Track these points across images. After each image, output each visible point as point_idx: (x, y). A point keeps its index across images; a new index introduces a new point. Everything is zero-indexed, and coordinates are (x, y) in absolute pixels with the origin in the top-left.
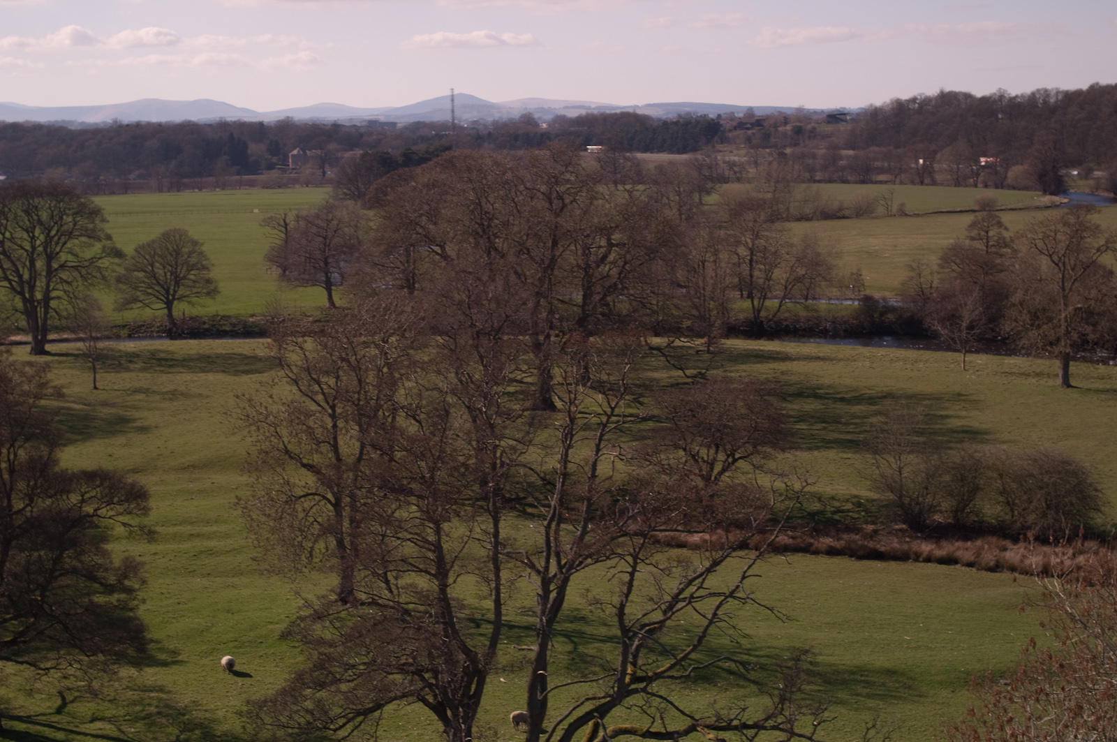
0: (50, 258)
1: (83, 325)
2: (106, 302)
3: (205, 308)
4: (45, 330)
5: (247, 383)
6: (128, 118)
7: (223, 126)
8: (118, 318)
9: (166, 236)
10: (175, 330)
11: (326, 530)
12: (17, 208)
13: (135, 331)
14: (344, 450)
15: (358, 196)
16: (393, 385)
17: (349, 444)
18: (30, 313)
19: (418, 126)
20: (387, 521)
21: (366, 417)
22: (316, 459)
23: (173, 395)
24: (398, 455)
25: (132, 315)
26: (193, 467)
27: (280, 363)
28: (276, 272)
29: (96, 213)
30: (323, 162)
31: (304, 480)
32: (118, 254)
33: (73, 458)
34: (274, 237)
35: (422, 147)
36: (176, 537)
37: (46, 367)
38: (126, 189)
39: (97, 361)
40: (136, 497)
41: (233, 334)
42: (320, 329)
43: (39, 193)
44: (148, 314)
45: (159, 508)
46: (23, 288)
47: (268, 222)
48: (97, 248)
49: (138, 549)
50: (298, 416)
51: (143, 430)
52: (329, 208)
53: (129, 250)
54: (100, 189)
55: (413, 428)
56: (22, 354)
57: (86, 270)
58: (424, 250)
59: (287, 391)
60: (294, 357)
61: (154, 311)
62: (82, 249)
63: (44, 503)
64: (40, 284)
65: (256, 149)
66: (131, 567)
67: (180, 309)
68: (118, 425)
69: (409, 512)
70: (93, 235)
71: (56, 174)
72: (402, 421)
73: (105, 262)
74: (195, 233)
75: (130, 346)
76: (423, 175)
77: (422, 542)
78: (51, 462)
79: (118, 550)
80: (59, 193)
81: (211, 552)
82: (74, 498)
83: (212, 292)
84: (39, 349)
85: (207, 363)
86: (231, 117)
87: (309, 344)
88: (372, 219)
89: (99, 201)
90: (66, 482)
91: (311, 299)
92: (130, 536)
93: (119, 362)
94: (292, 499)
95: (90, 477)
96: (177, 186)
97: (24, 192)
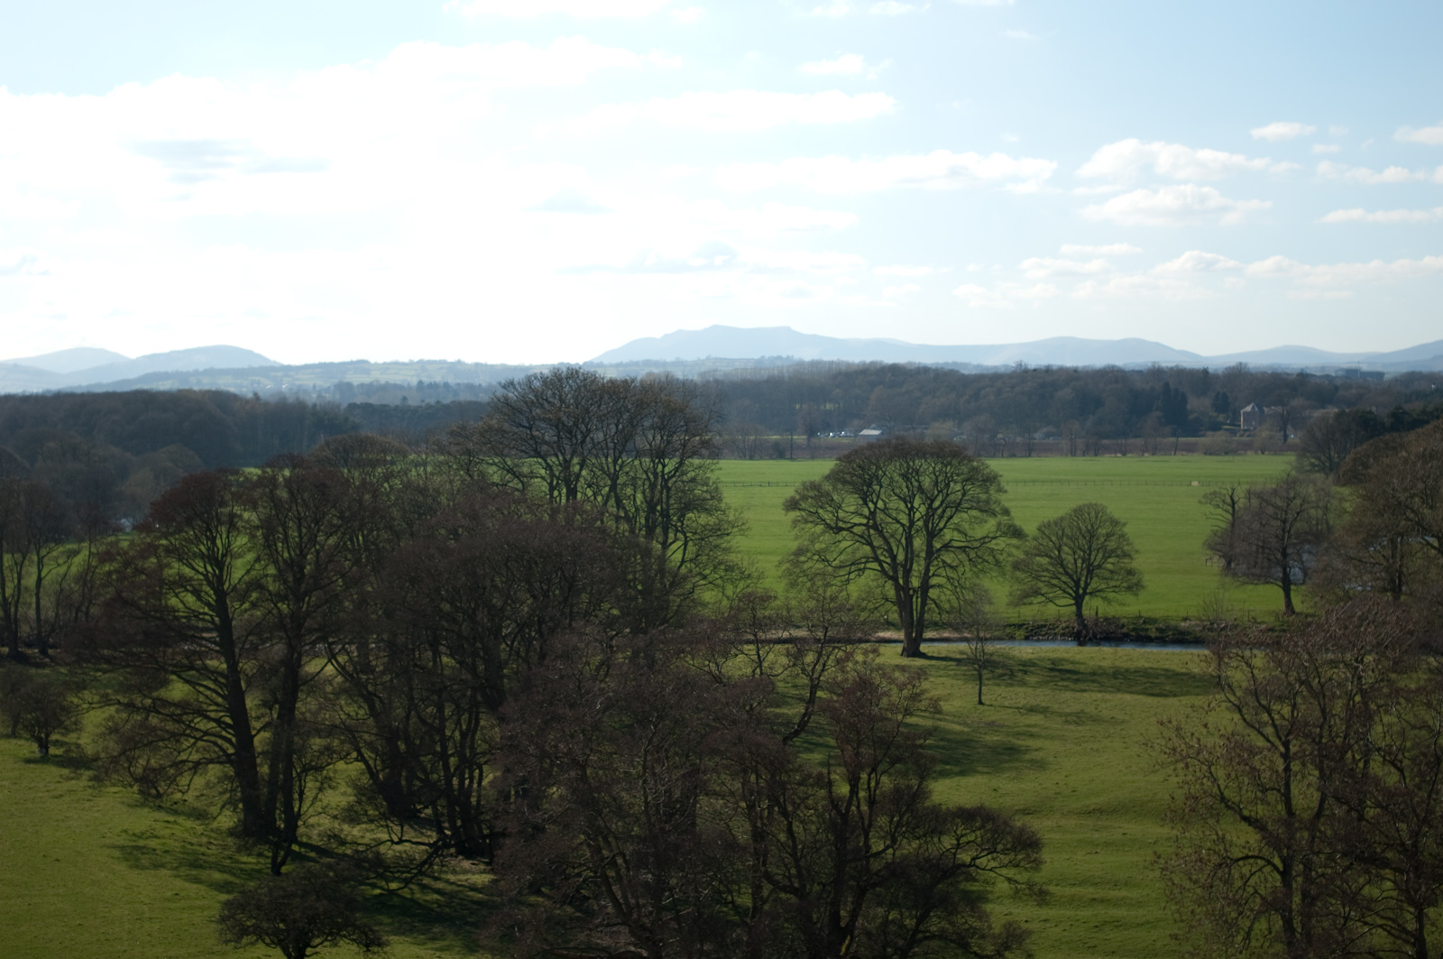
0: (932, 535)
1: (968, 622)
2: (999, 593)
3: (1126, 607)
4: (922, 626)
5: (1175, 707)
6: (1035, 361)
7: (1156, 373)
8: (1013, 615)
9: (1078, 512)
10: (1085, 633)
11: (1270, 905)
12: (893, 470)
13: (1035, 632)
14: (1298, 801)
15: (1329, 468)
16: (1368, 718)
17: (1305, 794)
18: (904, 602)
19: (1412, 378)
20: (1352, 899)
21: (1329, 758)
22: (1261, 811)
23: (1078, 718)
24: (1371, 812)
25: (1032, 612)
26: (1099, 811)
27: (1218, 683)
28: (1218, 563)
29: (990, 480)
30: (1285, 422)
31: (1243, 838)
32: (1017, 533)
33: (947, 792)
34: (1221, 519)
35: (1416, 406)
36: (1072, 901)
37: (921, 674)
38: (1030, 450)
39: (982, 668)
40: (1027, 845)
41: (1159, 641)
42: (1275, 639)
43: (921, 452)
44: (1051, 611)
45: (1054, 861)
46: (896, 572)
47: (1211, 498)
48: (990, 525)
49: (1024, 913)
50: (1239, 752)
52: (1291, 483)
53: (1030, 528)
54: (997, 450)
55: (1392, 779)
56: (891, 655)
57: (977, 552)
58: (1415, 541)
59: (1225, 719)
60: (1238, 675)
61: (1059, 608)
62: (970, 525)
63: (909, 847)
64: (918, 567)
65: (1198, 405)
66: (1013, 937)
67: (1093, 606)
68: (1006, 756)
69: (1383, 889)
70: (986, 509)
71: (941, 430)
72: (1377, 767)
73: (1000, 543)
74: (1115, 510)
75: (1025, 650)
76: (1417, 443)
77: (1398, 931)
78: (920, 794)
79: (1000, 912)
80: (945, 453)
81: (1118, 924)
82: (948, 842)
83: (1135, 587)
84: (912, 650)
85: (1122, 679)
86: (1167, 362)
87: (1259, 658)
88: (1347, 499)
89: (995, 465)
90: (939, 821)
91: (1262, 601)
92: (1016, 895)
93: (1011, 672)
94: (1227, 862)
95: (968, 816)
96: (1094, 449)
97: (902, 451)
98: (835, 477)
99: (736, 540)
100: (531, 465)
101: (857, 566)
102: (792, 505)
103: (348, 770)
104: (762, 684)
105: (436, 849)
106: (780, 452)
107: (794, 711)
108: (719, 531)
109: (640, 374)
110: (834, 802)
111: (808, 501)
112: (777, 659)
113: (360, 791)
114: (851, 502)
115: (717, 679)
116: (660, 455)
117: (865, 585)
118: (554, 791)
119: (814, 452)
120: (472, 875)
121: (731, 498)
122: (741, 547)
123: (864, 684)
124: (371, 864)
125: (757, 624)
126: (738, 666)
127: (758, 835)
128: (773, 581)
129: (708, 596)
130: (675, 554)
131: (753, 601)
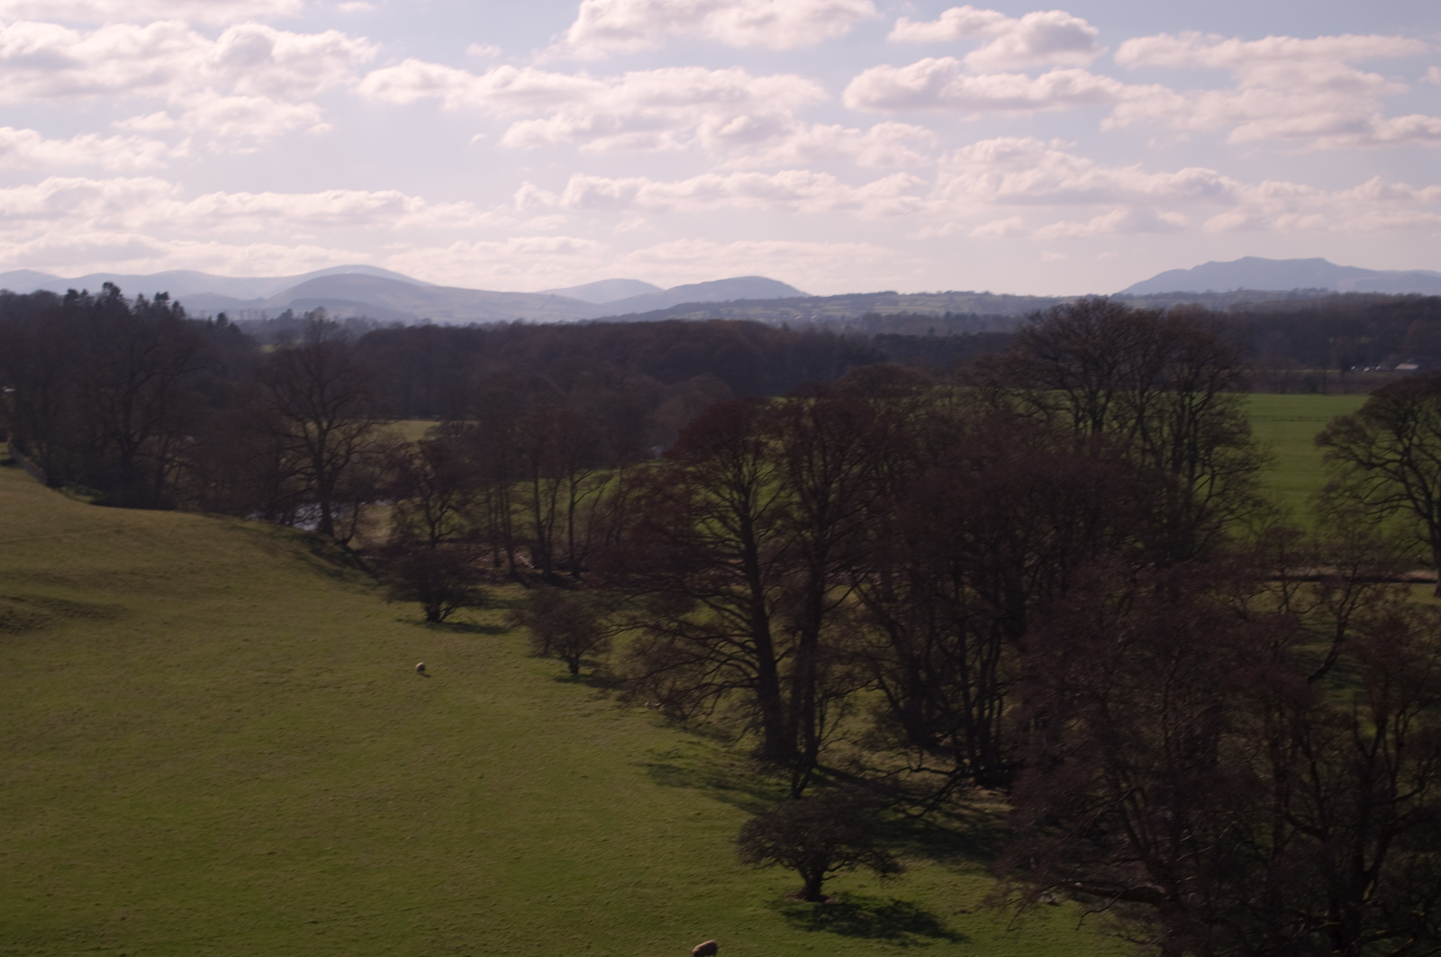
12: (1430, 406)
46: (1431, 510)
56: (1423, 595)
98: (1367, 412)
99: (1265, 476)
100: (1055, 396)
101: (1389, 503)
102: (1323, 440)
103: (870, 696)
104: (1289, 622)
105: (955, 779)
106: (1311, 386)
107: (1321, 648)
108: (1247, 465)
109: (1172, 305)
110: (1360, 743)
111: (1340, 436)
112: (1303, 596)
113: (880, 718)
114: (1384, 438)
115: (1243, 615)
116: (1188, 387)
117: (1397, 523)
118: (1075, 724)
119: (1348, 387)
120: (989, 802)
121: (1260, 432)
122: (1269, 481)
123: (1394, 624)
124: (892, 790)
125: (1285, 561)
126: (1264, 601)
127: (1281, 775)
128: (1302, 516)
129: (1235, 531)
130: (1202, 488)
131: (1283, 536)
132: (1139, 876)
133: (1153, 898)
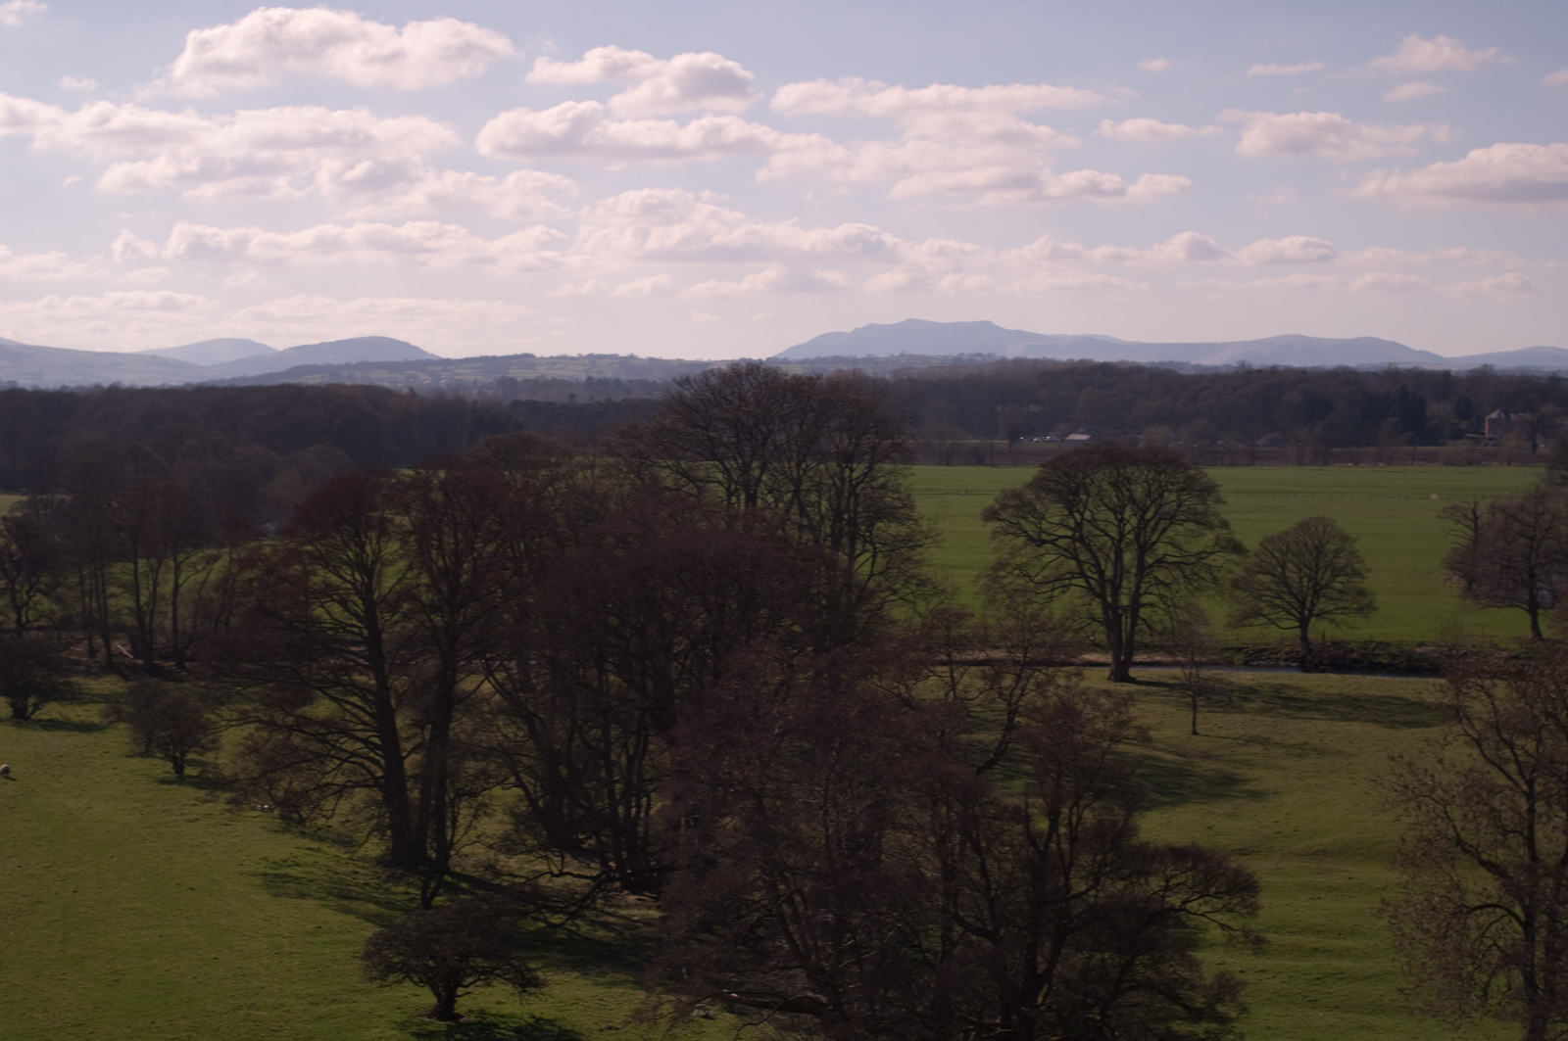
0: (1144, 549)
1: (1182, 644)
2: (1216, 615)
3: (1355, 631)
4: (1131, 648)
5: (1408, 739)
6: (1261, 361)
7: (1393, 377)
8: (1232, 637)
9: (1304, 526)
10: (1310, 659)
11: (1509, 959)
12: (1102, 478)
13: (1255, 657)
14: (1542, 845)
17: (1551, 838)
18: (1111, 622)
22: (1501, 855)
23: (1302, 750)
25: (1252, 634)
26: (1323, 853)
27: (1457, 713)
28: (1457, 584)
29: (1208, 490)
30: (1534, 430)
31: (1480, 884)
32: (1237, 548)
33: (1158, 827)
34: (1459, 535)
36: (1292, 950)
37: (1129, 699)
38: (1252, 459)
39: (1199, 695)
40: (1241, 888)
41: (1391, 669)
42: (1516, 669)
43: (1133, 459)
44: (1273, 634)
45: (1271, 906)
46: (1104, 589)
47: (1450, 512)
48: (1208, 539)
49: (1238, 963)
50: (1478, 791)
51: (1258, 795)
52: (1540, 497)
53: (1252, 543)
54: (1216, 458)
56: (1097, 679)
57: (1192, 568)
59: (1463, 755)
60: (1478, 707)
61: (1281, 631)
62: (1187, 540)
63: (1114, 887)
64: (1128, 584)
65: (1437, 409)
66: (1227, 987)
67: (1319, 630)
68: (1223, 786)
70: (1203, 521)
71: (1156, 436)
73: (1219, 559)
74: (1345, 524)
75: (1245, 677)
78: (1127, 830)
79: (1212, 961)
80: (1161, 461)
81: (1341, 976)
82: (1156, 883)
83: (1365, 607)
84: (1121, 674)
85: (1352, 707)
86: (1404, 363)
87: (1501, 689)
89: (1214, 474)
90: (1147, 859)
91: (1507, 625)
92: (1230, 943)
93: (1230, 699)
94: (1463, 911)
95: (1180, 855)
96: (1323, 458)
97: (1113, 458)
98: (1038, 485)
99: (930, 553)
100: (706, 468)
101: (1060, 581)
102: (991, 515)
103: (506, 796)
104: (956, 709)
105: (599, 883)
106: (978, 458)
107: (990, 737)
108: (911, 542)
109: (830, 370)
110: (1031, 838)
111: (1009, 511)
112: (972, 682)
113: (518, 818)
114: (1055, 513)
115: (907, 702)
116: (847, 459)
117: (1069, 603)
118: (729, 822)
119: (1016, 458)
120: (637, 909)
121: (924, 506)
122: (934, 559)
123: (1067, 710)
124: (532, 897)
125: (952, 644)
126: (929, 688)
127: (949, 873)
128: (968, 595)
129: (898, 612)
130: (863, 566)
131: (950, 617)
132: (800, 984)
133: (814, 1008)
